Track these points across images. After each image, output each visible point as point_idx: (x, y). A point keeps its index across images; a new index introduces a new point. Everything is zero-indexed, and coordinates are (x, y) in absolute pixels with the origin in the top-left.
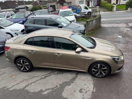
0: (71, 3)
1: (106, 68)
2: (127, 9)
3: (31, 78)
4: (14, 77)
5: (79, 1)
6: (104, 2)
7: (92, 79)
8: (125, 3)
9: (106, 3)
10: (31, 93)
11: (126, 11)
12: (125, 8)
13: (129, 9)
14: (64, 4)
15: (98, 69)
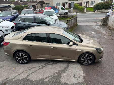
0: (49, 4)
1: (91, 57)
2: (94, 11)
3: (29, 69)
4: (14, 69)
5: (56, 3)
6: (77, 4)
7: (81, 67)
8: (93, 6)
9: (78, 6)
10: (34, 81)
11: (94, 12)
12: (93, 10)
13: (96, 11)
14: (43, 4)
15: (85, 59)
